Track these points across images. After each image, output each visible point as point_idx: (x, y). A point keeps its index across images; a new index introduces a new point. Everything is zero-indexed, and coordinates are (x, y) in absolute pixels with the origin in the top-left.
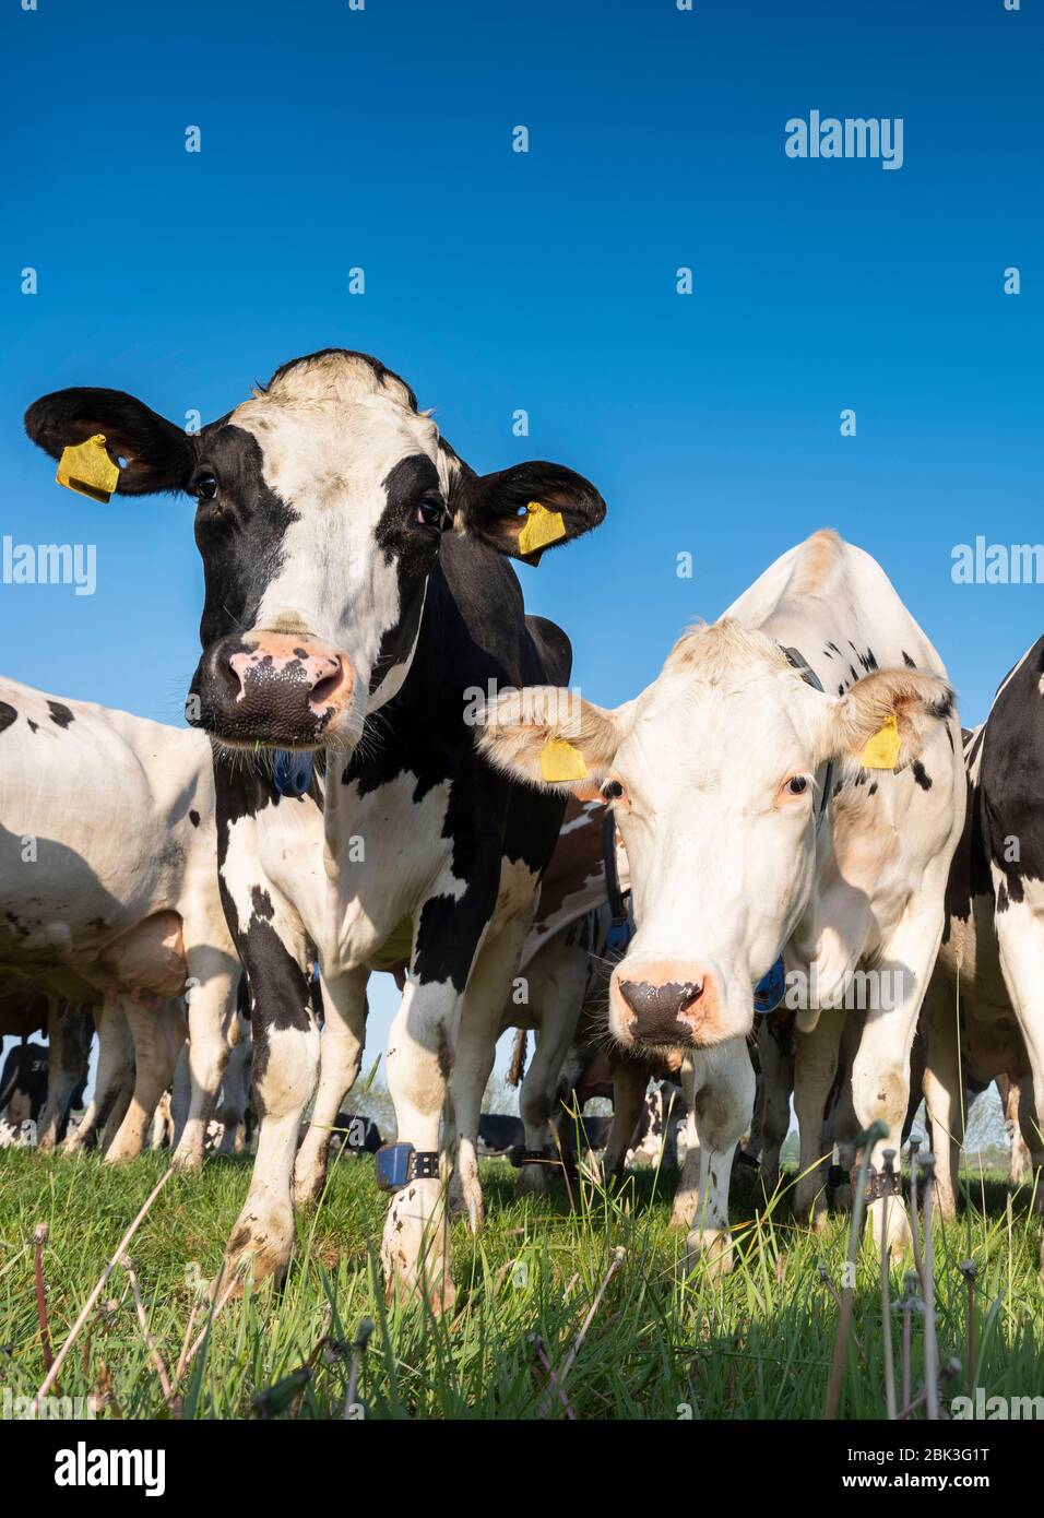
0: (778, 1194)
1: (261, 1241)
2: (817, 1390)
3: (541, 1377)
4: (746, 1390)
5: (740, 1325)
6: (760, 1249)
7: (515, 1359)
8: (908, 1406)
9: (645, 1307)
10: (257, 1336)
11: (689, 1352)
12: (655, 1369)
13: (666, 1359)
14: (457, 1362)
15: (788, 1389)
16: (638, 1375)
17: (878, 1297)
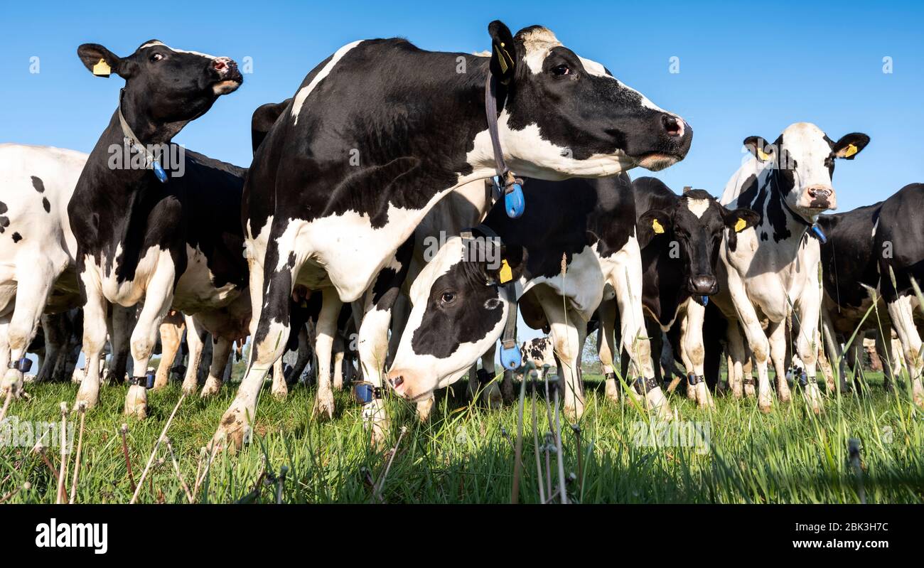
0: (479, 391)
1: (239, 423)
2: (504, 489)
3: (368, 486)
4: (469, 490)
5: (464, 458)
6: (472, 419)
7: (356, 479)
8: (551, 497)
9: (416, 451)
10: (231, 472)
11: (440, 472)
12: (424, 481)
13: (429, 476)
14: (327, 480)
15: (490, 489)
16: (416, 484)
17: (532, 440)
